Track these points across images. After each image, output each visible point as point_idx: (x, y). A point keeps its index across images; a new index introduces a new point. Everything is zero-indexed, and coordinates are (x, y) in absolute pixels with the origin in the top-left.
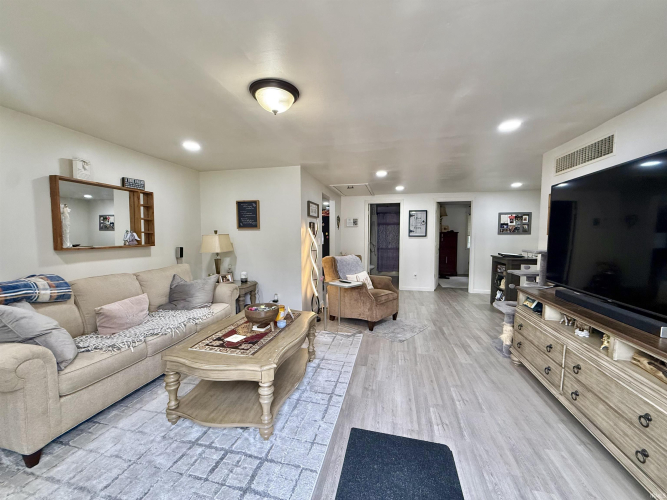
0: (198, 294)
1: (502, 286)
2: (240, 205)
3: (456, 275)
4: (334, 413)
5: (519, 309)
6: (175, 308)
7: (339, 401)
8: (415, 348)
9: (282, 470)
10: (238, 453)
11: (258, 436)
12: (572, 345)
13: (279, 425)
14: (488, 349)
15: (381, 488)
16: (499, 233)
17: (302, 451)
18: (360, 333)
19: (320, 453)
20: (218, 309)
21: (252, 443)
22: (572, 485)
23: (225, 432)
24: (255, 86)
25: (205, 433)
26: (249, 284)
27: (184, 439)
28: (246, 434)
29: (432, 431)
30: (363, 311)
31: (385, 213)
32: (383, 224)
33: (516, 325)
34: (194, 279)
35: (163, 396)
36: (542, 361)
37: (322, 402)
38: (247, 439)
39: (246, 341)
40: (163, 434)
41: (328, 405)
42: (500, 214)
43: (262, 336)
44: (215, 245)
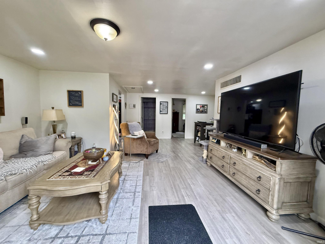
0: (43, 146)
1: (199, 135)
2: (69, 92)
3: (178, 131)
4: (138, 201)
5: (210, 143)
6: (25, 156)
7: (139, 196)
8: (169, 165)
9: (117, 237)
10: (88, 235)
11: (98, 223)
12: (232, 155)
13: (109, 214)
14: (197, 161)
15: (169, 231)
16: (196, 113)
17: (126, 224)
18: (142, 160)
19: (136, 223)
20: (58, 155)
21: (96, 227)
22: (237, 208)
23: (75, 225)
24: (94, 22)
25: (61, 229)
26: (76, 139)
27: (47, 237)
28: (90, 224)
29: (184, 199)
30: (142, 150)
31: (147, 103)
32: (146, 108)
33: (209, 150)
34: (38, 138)
35: (22, 214)
36: (220, 163)
37: (130, 197)
38: (92, 226)
39: (86, 170)
40: (28, 238)
41: (134, 198)
42: (197, 105)
43: (95, 166)
44: (53, 116)
